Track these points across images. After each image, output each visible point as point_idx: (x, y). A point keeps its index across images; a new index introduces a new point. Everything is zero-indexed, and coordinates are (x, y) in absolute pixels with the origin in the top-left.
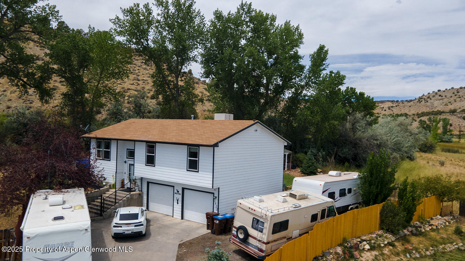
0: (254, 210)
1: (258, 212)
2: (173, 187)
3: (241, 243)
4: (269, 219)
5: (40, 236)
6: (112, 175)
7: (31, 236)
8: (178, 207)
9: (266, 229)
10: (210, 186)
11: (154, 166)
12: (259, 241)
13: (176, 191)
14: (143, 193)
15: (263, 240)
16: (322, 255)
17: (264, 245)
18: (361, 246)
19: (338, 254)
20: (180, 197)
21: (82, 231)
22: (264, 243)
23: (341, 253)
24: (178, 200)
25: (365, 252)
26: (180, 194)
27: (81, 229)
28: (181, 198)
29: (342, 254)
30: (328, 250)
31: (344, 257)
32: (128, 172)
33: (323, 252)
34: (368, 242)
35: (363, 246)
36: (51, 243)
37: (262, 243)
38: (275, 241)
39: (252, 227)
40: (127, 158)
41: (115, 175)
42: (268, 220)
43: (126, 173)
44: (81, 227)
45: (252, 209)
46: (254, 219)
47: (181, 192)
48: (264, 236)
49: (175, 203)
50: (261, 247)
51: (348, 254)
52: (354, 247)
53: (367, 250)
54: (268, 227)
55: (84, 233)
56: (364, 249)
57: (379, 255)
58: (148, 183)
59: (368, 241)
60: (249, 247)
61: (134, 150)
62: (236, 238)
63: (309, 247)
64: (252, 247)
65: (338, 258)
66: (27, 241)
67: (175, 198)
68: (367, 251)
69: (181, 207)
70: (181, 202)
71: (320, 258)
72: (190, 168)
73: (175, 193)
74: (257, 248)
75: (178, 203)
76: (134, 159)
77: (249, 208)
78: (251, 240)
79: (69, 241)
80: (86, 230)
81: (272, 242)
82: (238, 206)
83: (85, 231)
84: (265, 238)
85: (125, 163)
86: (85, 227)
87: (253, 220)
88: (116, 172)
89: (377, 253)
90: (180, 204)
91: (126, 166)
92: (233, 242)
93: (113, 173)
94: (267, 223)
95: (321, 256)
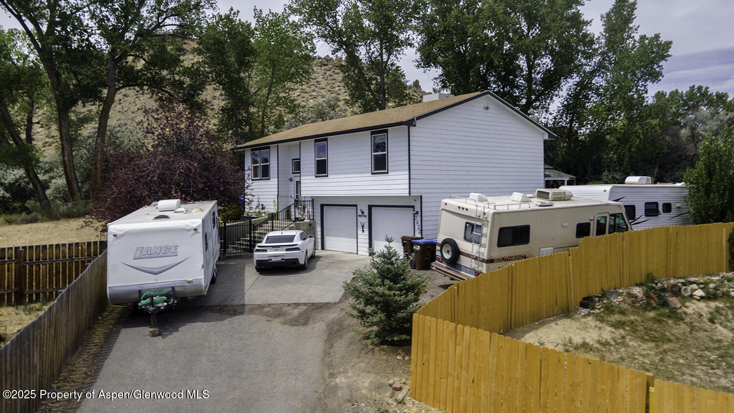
0: (467, 209)
1: (472, 210)
2: (356, 206)
3: (449, 269)
4: (490, 219)
5: (130, 234)
6: (272, 200)
7: (118, 233)
8: (364, 237)
9: (487, 237)
10: (406, 193)
11: (327, 176)
12: (476, 258)
13: (360, 213)
14: (315, 223)
15: (481, 256)
16: (600, 295)
17: (485, 265)
18: (685, 289)
19: (633, 297)
20: (365, 220)
21: (189, 230)
22: (483, 261)
23: (640, 295)
24: (363, 226)
25: (694, 301)
26: (365, 216)
27: (188, 228)
28: (367, 221)
29: (642, 298)
30: (615, 289)
31: (647, 302)
32: (295, 194)
33: (602, 291)
34: (702, 286)
35: (689, 290)
36: (145, 245)
37: (480, 261)
38: (504, 259)
39: (465, 238)
40: (293, 173)
41: (276, 200)
42: (488, 221)
43: (293, 197)
44: (188, 225)
45: (463, 208)
46: (468, 225)
47: (366, 213)
48: (482, 250)
49: (360, 232)
50: (480, 269)
51: (656, 299)
52: (669, 289)
53: (699, 298)
54: (488, 233)
55: (193, 235)
56: (691, 296)
57: (725, 308)
58: (322, 206)
59: (701, 284)
60: (462, 272)
61: (300, 159)
62: (442, 262)
63: (572, 276)
64: (467, 272)
65: (634, 303)
66: (114, 241)
67: (359, 224)
68: (698, 300)
69: (367, 237)
70: (368, 227)
71: (597, 299)
72: (375, 170)
73: (359, 216)
74: (474, 272)
75: (363, 231)
76: (300, 173)
77: (459, 207)
78: (464, 261)
79: (170, 244)
80: (196, 230)
81: (499, 260)
82: (443, 209)
83: (194, 231)
84: (484, 253)
85: (291, 181)
86: (195, 226)
87: (466, 227)
88: (278, 195)
89: (721, 305)
90: (367, 232)
91: (293, 185)
92: (436, 268)
93: (272, 197)
94: (488, 227)
95: (598, 297)
